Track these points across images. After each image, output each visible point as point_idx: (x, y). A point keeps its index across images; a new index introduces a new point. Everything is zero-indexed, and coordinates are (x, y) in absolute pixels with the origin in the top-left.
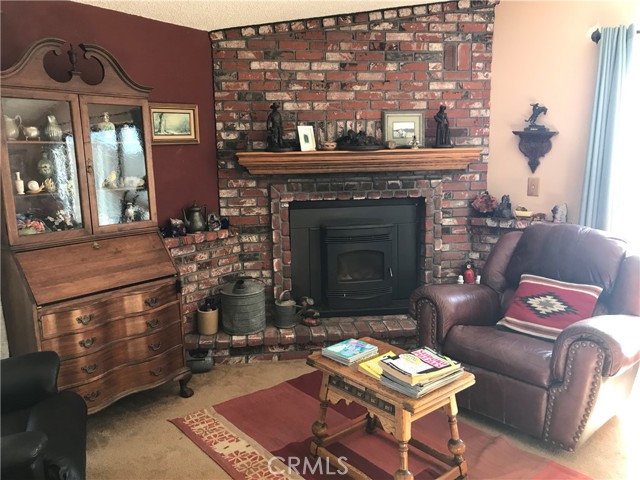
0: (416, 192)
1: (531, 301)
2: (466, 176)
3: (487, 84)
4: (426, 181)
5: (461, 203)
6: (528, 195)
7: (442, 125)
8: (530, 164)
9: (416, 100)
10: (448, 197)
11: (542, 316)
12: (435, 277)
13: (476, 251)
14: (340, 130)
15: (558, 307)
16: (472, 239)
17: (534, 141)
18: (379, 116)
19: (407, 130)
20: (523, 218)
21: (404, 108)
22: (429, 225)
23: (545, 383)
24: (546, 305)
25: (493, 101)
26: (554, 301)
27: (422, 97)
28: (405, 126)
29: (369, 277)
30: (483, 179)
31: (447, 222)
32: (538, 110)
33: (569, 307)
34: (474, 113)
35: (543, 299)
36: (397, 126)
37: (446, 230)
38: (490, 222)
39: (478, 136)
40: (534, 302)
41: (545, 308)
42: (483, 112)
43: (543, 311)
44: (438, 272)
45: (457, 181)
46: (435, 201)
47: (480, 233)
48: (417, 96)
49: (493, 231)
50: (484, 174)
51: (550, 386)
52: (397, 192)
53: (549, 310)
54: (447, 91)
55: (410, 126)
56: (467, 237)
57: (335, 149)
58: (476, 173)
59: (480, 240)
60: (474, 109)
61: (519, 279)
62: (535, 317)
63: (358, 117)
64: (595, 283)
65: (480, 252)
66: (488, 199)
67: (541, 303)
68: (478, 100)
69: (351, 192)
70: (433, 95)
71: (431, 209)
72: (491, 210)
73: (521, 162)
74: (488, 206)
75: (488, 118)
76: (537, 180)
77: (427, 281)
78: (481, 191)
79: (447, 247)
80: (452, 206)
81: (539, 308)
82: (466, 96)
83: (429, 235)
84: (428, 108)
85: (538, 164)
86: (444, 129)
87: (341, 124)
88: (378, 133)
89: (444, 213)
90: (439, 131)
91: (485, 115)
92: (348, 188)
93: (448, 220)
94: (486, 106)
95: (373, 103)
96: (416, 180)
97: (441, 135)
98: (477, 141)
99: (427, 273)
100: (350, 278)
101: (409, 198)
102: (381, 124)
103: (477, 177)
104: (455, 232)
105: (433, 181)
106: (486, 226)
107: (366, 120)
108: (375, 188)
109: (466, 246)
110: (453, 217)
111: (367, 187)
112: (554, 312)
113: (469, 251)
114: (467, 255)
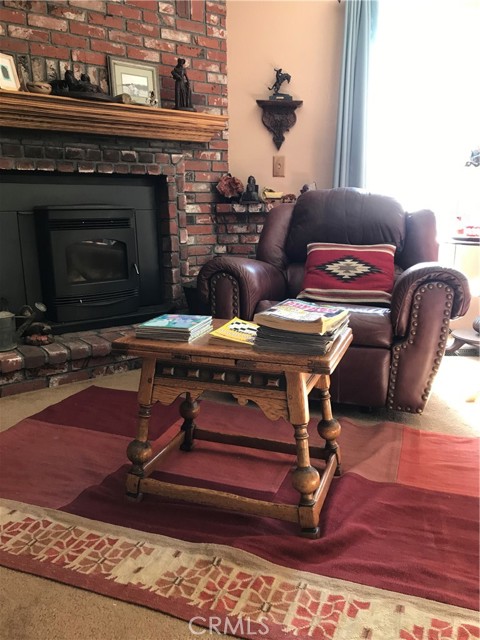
0: (155, 168)
1: (330, 267)
2: (208, 154)
3: (222, 42)
4: (166, 155)
5: (203, 187)
6: (274, 176)
7: (183, 84)
8: (274, 140)
9: (146, 48)
10: (191, 178)
11: (346, 280)
12: (183, 275)
13: (223, 244)
14: (50, 72)
15: (361, 269)
16: (216, 231)
17: (278, 113)
18: (102, 62)
19: (138, 87)
20: (273, 200)
21: (134, 56)
22: (173, 212)
23: (386, 342)
24: (347, 269)
25: (229, 67)
26: (355, 264)
27: (153, 46)
28: (135, 82)
29: (109, 276)
30: (224, 160)
31: (190, 209)
32: (281, 78)
33: (373, 267)
34: (211, 78)
35: (342, 263)
36: (127, 79)
37: (191, 219)
38: (238, 208)
39: (216, 107)
40: (334, 268)
41: (347, 272)
42: (220, 77)
43: (347, 276)
44: (185, 269)
45: (197, 159)
46: (177, 181)
47: (225, 223)
48: (149, 43)
49: (242, 218)
50: (224, 152)
51: (392, 345)
52: (133, 167)
53: (353, 273)
54: (181, 44)
55: (143, 81)
56: (211, 227)
57: (50, 94)
58: (216, 150)
59: (227, 230)
60: (211, 72)
61: (306, 249)
62: (339, 283)
63: (75, 58)
64: (386, 242)
65: (227, 245)
66: (233, 183)
67: (341, 268)
68: (215, 62)
69: (75, 162)
70: (166, 47)
71: (173, 192)
72: (236, 195)
73: (265, 138)
74: (232, 191)
75: (225, 86)
76: (283, 158)
77: (174, 281)
78: (222, 173)
79: (191, 240)
80: (194, 190)
81: (341, 273)
82: (202, 55)
83: (173, 224)
84: (161, 62)
85: (283, 139)
86: (184, 89)
87: (51, 63)
88: (103, 85)
89: (188, 197)
90: (177, 90)
91: (223, 82)
92: (70, 156)
93: (191, 207)
94: (223, 72)
95: (93, 42)
96: (154, 153)
97: (182, 95)
98: (215, 112)
99: (174, 271)
100: (82, 279)
101: (147, 174)
102: (107, 73)
103: (218, 156)
104: (199, 221)
105: (173, 156)
106: (234, 214)
107: (86, 65)
108: (107, 158)
109: (211, 238)
110: (196, 203)
111: (93, 157)
112: (358, 275)
113: (214, 245)
114: (212, 249)
